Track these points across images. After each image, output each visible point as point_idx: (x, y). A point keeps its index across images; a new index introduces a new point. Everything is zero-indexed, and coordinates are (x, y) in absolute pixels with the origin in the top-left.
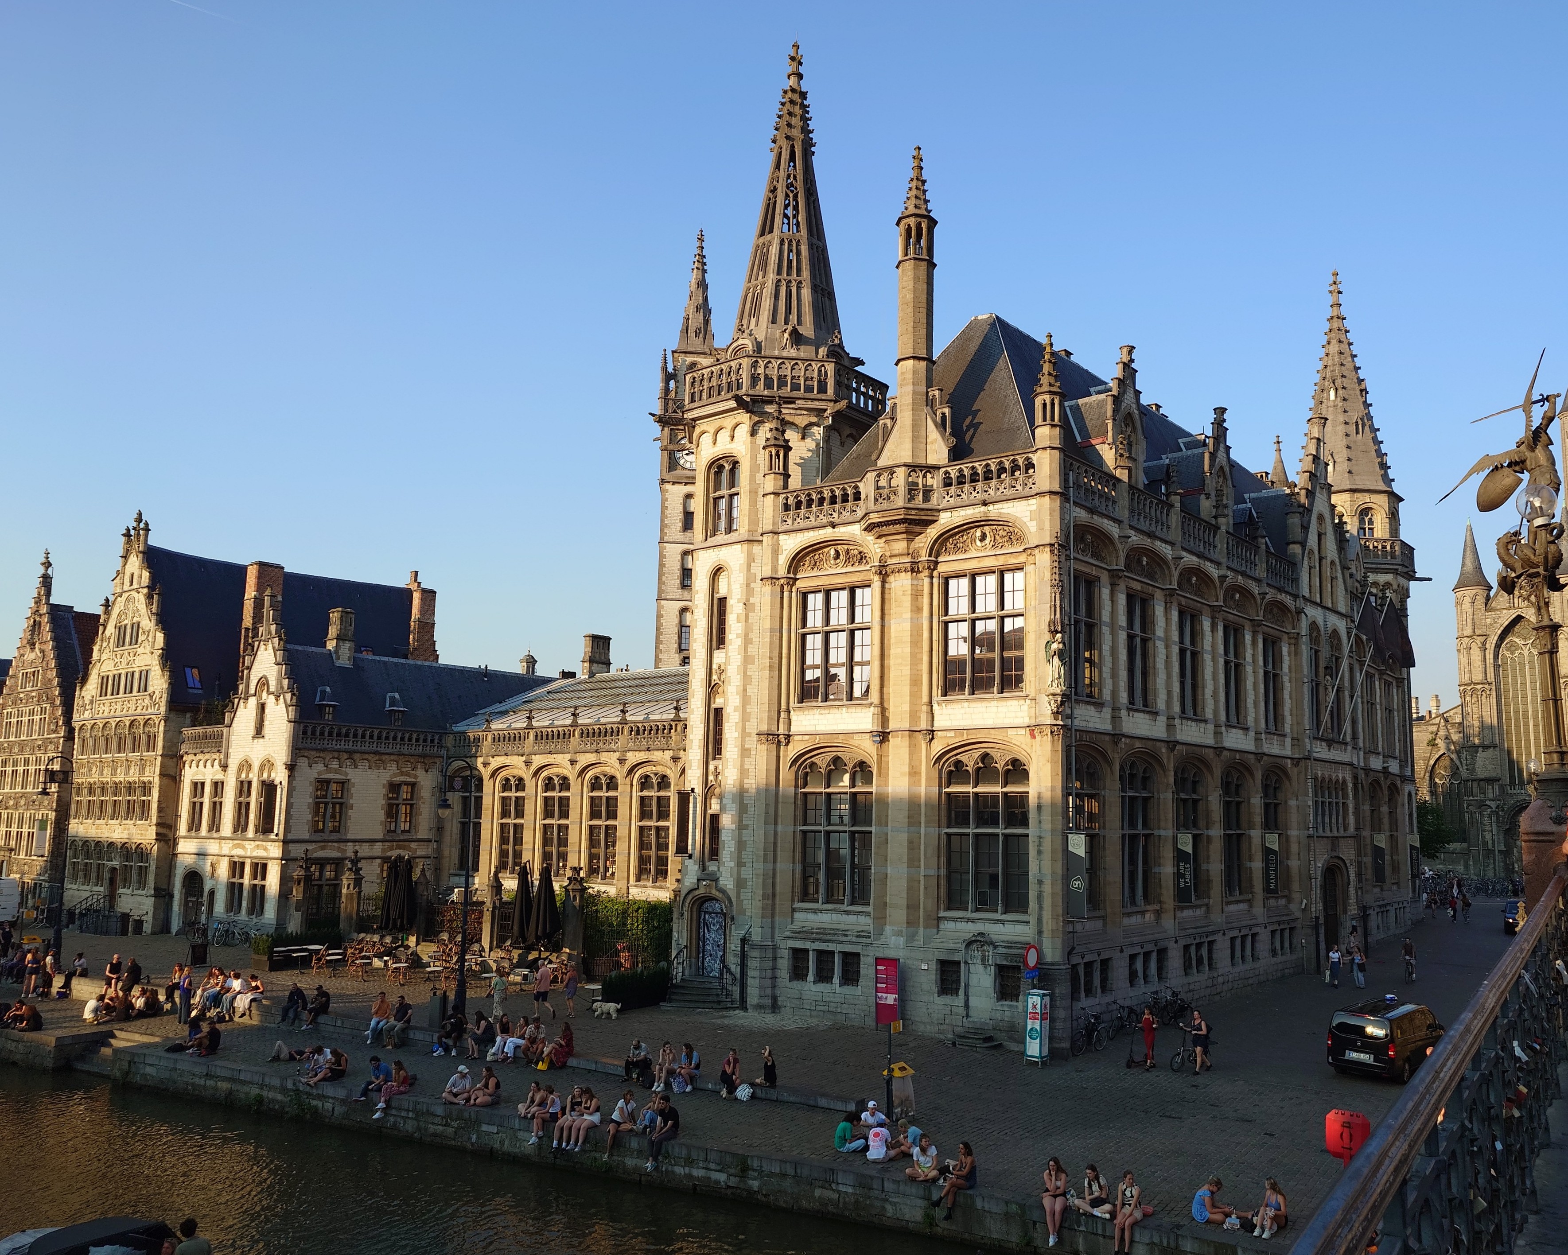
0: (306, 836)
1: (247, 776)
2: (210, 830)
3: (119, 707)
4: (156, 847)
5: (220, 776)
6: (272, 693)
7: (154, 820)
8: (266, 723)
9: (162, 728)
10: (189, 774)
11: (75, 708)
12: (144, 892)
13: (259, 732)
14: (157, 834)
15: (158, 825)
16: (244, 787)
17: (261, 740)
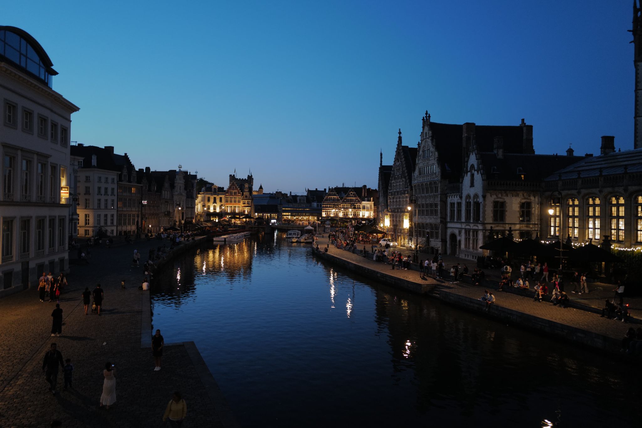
0: (491, 222)
1: (469, 200)
2: (457, 220)
3: (425, 178)
4: (440, 225)
5: (459, 201)
6: (476, 170)
7: (439, 216)
8: (475, 181)
9: (439, 185)
10: (449, 200)
11: (412, 179)
12: (438, 240)
13: (472, 185)
14: (441, 221)
15: (441, 218)
16: (468, 204)
17: (473, 188)
